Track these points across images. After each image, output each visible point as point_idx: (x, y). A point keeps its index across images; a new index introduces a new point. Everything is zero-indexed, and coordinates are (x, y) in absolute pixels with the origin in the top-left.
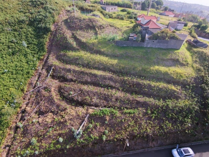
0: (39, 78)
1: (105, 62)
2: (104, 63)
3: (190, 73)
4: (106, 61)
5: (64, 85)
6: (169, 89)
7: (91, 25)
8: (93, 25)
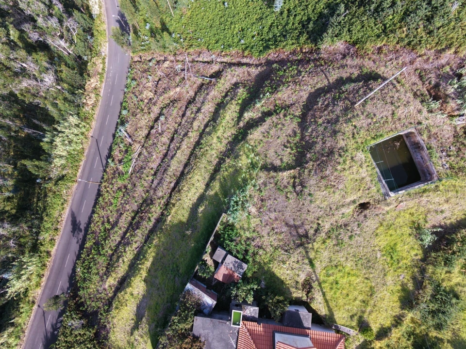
0: (205, 62)
1: (190, 178)
2: (189, 176)
3: (115, 330)
4: (192, 179)
5: (179, 106)
6: (112, 271)
7: (308, 156)
8: (307, 163)
